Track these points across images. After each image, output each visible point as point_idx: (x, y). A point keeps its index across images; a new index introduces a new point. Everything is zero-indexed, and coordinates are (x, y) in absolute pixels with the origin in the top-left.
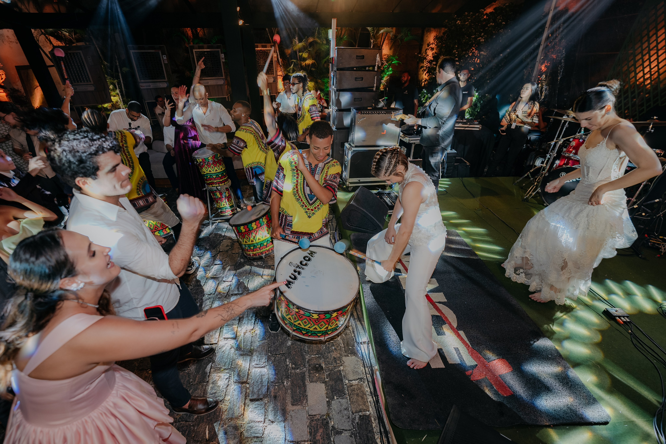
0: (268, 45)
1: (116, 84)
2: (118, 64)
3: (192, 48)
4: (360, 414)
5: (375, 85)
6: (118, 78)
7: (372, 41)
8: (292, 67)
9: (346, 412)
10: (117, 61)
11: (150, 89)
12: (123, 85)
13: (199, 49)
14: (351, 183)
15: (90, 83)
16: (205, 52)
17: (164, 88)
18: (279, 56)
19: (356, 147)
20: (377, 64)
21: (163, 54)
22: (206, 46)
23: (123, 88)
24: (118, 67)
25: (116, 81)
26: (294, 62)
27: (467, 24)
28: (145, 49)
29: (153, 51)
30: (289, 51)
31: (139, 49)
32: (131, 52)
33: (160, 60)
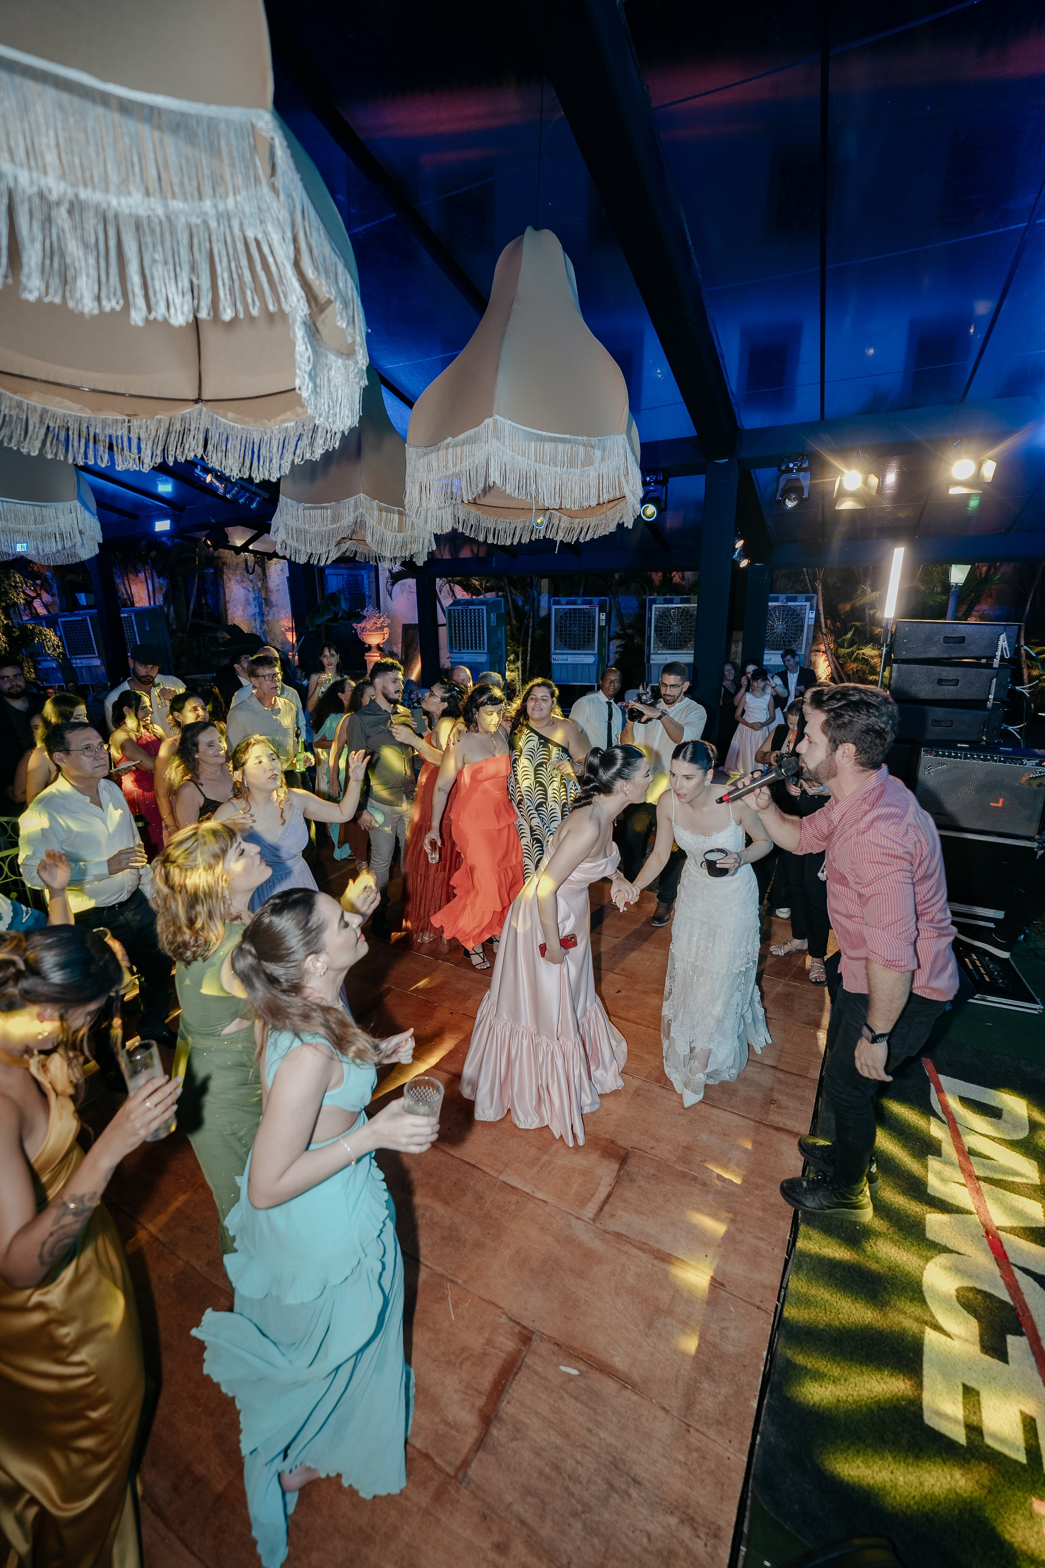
0: (803, 596)
1: (520, 654)
2: (530, 624)
3: (654, 601)
5: (991, 697)
6: (525, 645)
8: (849, 636)
10: (531, 620)
11: (566, 664)
12: (529, 655)
13: (664, 603)
15: (483, 651)
16: (673, 608)
17: (588, 665)
18: (822, 616)
20: (998, 654)
21: (600, 612)
22: (677, 598)
23: (528, 659)
24: (531, 628)
25: (520, 650)
26: (857, 628)
28: (575, 603)
29: (587, 607)
30: (848, 607)
31: (567, 604)
32: (554, 607)
33: (594, 621)
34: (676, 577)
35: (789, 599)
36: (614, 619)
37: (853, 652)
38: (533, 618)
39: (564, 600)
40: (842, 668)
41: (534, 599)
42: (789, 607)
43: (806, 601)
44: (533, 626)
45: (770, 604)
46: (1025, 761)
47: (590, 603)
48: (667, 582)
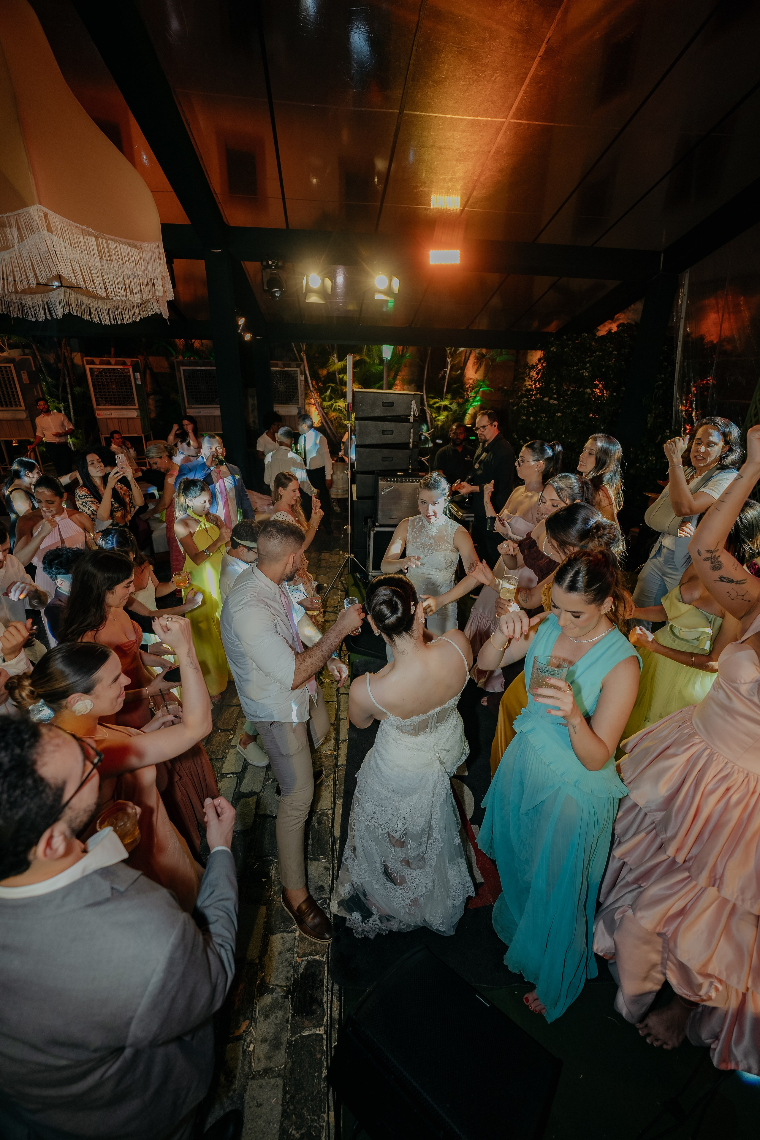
0: (294, 363)
2: (67, 382)
3: (181, 364)
4: (310, 958)
5: (411, 441)
6: (65, 400)
7: (449, 360)
8: (328, 393)
9: (288, 955)
10: (67, 379)
11: (111, 419)
13: (190, 365)
15: (20, 408)
16: (198, 370)
17: (132, 418)
18: (309, 379)
19: (381, 526)
20: (412, 413)
21: (134, 371)
22: (200, 362)
24: (68, 385)
26: (332, 387)
27: (566, 352)
28: (109, 363)
29: (121, 367)
30: (325, 372)
31: (100, 364)
32: (88, 367)
33: (130, 380)
34: (197, 344)
35: (286, 365)
36: (148, 377)
37: (332, 405)
38: (69, 375)
39: (97, 360)
40: (327, 416)
41: (65, 357)
42: (286, 371)
43: (297, 367)
44: (70, 383)
45: (272, 368)
47: (124, 363)
48: (189, 347)
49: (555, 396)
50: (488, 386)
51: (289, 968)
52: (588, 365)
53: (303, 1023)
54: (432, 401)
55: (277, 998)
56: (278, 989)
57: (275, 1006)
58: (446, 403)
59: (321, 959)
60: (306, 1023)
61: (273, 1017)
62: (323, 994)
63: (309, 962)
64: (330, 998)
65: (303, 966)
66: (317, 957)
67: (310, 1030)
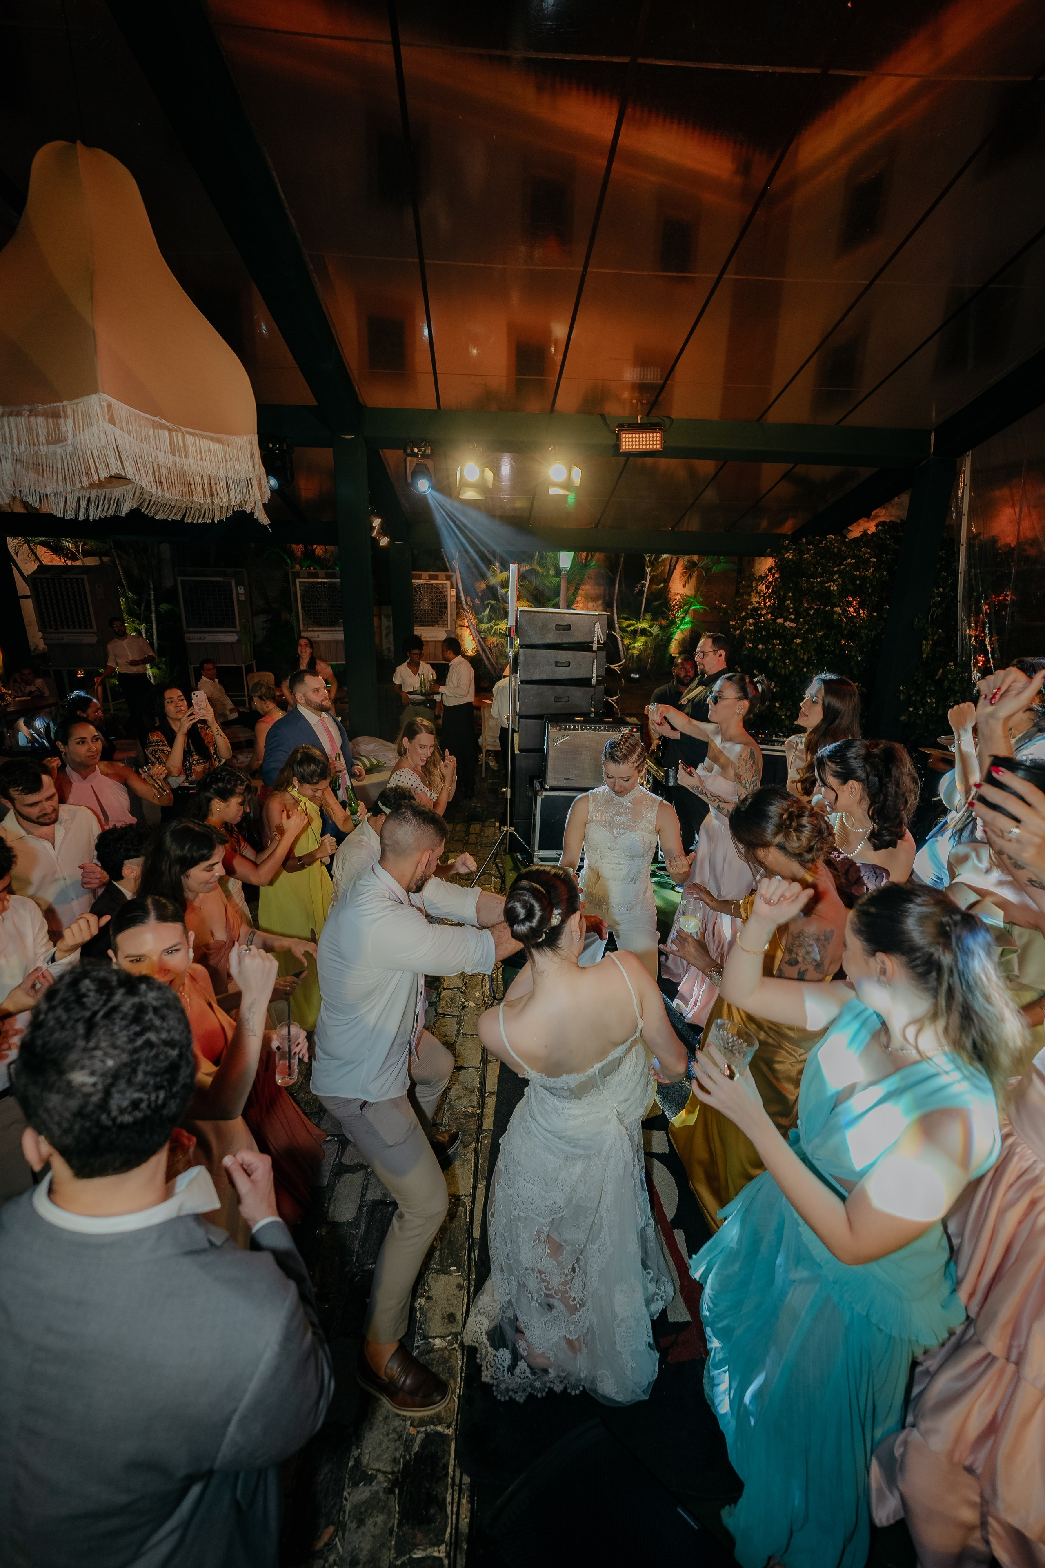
0: (442, 575)
1: (143, 632)
2: (152, 597)
3: (297, 575)
5: (594, 675)
6: (148, 620)
7: (648, 570)
8: (486, 612)
10: (152, 593)
11: (205, 644)
12: (155, 633)
13: (308, 577)
14: (542, 859)
15: (91, 630)
16: (318, 583)
17: (231, 644)
18: (462, 594)
19: (552, 789)
20: (596, 639)
21: (238, 585)
22: (322, 573)
23: (155, 638)
24: (153, 602)
25: (142, 627)
26: (492, 606)
27: (806, 559)
28: (205, 575)
29: (221, 579)
30: (483, 586)
31: (195, 575)
32: (179, 579)
33: (231, 595)
34: (319, 550)
35: (432, 577)
36: (255, 592)
37: (492, 627)
38: (155, 590)
39: (191, 571)
40: (485, 642)
41: (152, 568)
42: (432, 584)
43: (447, 579)
44: (156, 599)
45: (414, 581)
46: (622, 729)
47: (224, 575)
48: (309, 555)
49: (793, 617)
50: (701, 603)
51: (398, 1443)
52: (836, 576)
53: (414, 1537)
54: (625, 623)
55: (377, 1492)
56: (381, 1477)
57: (373, 1505)
58: (644, 625)
59: (447, 1431)
60: (420, 1536)
61: (370, 1522)
62: (447, 1490)
63: (427, 1434)
64: (456, 1496)
65: (418, 1441)
66: (439, 1428)
67: (425, 1550)
